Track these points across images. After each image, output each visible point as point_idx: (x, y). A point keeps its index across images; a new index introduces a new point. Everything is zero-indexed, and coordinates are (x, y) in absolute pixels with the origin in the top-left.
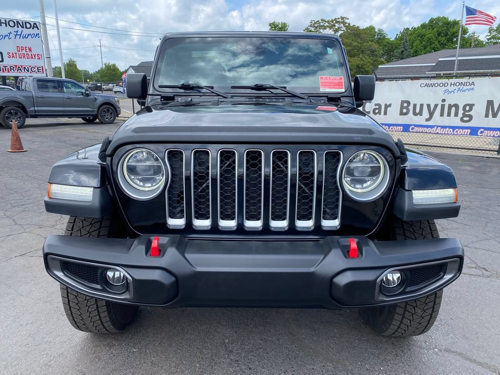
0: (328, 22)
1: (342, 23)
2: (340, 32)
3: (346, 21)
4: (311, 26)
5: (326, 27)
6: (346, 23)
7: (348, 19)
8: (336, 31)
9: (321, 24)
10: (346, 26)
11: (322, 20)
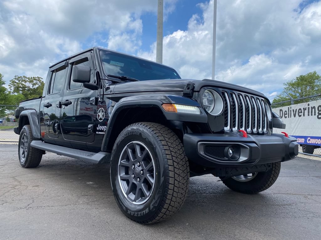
0: (29, 78)
1: (38, 80)
2: (37, 86)
3: (41, 80)
4: (15, 79)
5: (26, 81)
6: (41, 81)
7: (42, 79)
8: (34, 85)
9: (23, 79)
10: (41, 83)
11: (24, 77)
